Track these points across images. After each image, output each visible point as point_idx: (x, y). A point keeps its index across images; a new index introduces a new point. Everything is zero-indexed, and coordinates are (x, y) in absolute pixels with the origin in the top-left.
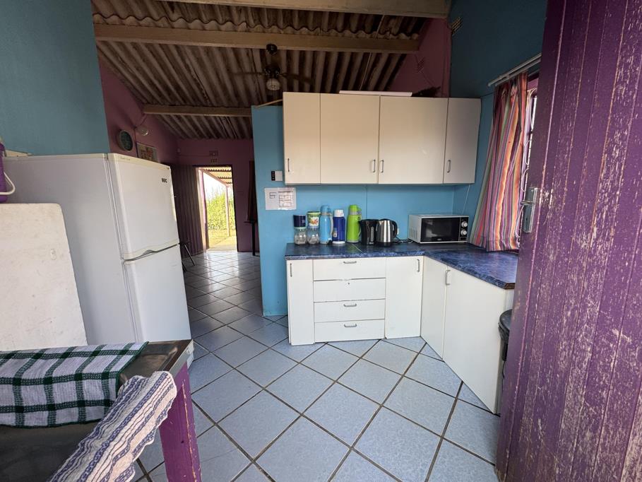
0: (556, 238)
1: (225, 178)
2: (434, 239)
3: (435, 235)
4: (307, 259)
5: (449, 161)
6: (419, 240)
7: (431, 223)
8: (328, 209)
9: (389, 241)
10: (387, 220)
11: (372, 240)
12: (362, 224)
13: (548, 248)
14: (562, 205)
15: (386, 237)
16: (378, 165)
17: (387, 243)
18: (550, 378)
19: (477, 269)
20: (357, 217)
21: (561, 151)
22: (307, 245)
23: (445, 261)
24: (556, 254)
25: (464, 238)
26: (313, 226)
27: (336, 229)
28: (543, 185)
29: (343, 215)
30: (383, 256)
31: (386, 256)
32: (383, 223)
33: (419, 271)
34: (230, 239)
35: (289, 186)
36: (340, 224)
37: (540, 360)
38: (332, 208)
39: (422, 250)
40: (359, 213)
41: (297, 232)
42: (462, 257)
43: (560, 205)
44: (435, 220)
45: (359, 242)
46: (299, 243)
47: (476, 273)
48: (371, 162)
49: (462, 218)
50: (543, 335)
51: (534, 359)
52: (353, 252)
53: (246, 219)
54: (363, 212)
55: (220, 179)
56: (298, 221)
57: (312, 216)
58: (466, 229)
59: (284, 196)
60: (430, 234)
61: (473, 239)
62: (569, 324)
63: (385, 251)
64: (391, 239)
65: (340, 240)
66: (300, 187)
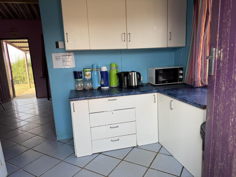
0: (225, 78)
1: (24, 47)
2: (164, 82)
3: (164, 80)
4: (84, 99)
5: (170, 33)
6: (154, 83)
7: (161, 72)
8: (97, 66)
9: (136, 85)
10: (134, 72)
11: (126, 85)
12: (119, 75)
13: (221, 83)
14: (227, 58)
15: (134, 83)
16: (127, 36)
17: (135, 86)
18: (225, 157)
19: (188, 98)
20: (116, 70)
21: (225, 27)
22: (84, 90)
23: (170, 95)
24: (226, 87)
25: (181, 80)
26: (88, 78)
27: (102, 79)
28: (217, 47)
29: (106, 70)
30: (133, 94)
31: (135, 94)
32: (132, 74)
33: (155, 102)
34: (30, 89)
35: (69, 51)
36: (105, 76)
37: (220, 148)
38: (99, 66)
39: (156, 89)
40: (117, 68)
41: (77, 83)
42: (180, 92)
43: (226, 58)
44: (164, 70)
45: (118, 87)
46: (78, 89)
47: (187, 101)
48: (122, 35)
49: (180, 68)
50: (221, 134)
51: (217, 148)
52: (114, 93)
53: (41, 75)
54: (120, 67)
55: (20, 48)
56: (77, 75)
57: (86, 72)
58: (182, 74)
59: (66, 58)
60: (161, 79)
61: (186, 81)
62: (233, 125)
63: (134, 92)
64: (137, 83)
65: (106, 86)
66: (76, 52)
